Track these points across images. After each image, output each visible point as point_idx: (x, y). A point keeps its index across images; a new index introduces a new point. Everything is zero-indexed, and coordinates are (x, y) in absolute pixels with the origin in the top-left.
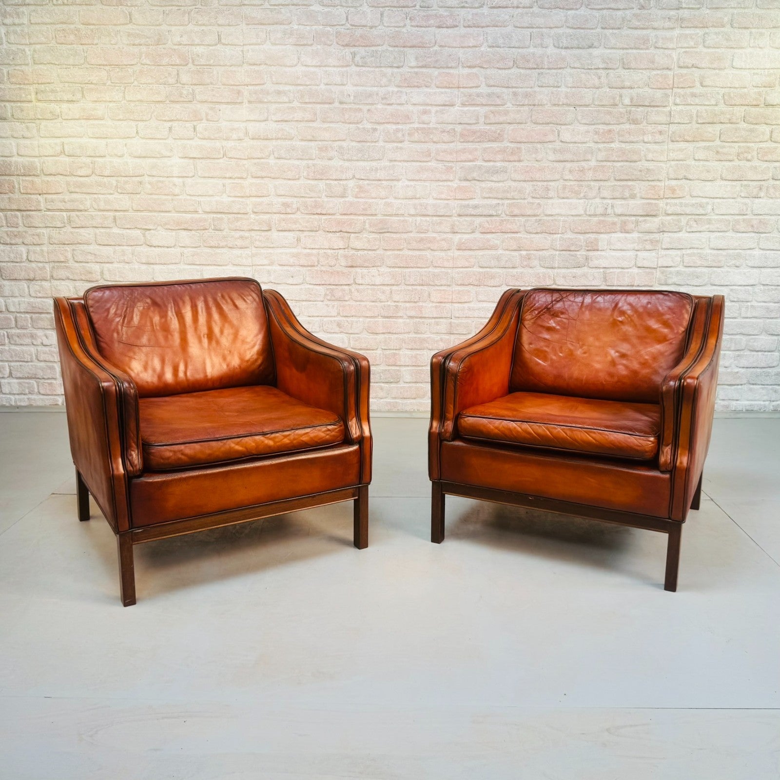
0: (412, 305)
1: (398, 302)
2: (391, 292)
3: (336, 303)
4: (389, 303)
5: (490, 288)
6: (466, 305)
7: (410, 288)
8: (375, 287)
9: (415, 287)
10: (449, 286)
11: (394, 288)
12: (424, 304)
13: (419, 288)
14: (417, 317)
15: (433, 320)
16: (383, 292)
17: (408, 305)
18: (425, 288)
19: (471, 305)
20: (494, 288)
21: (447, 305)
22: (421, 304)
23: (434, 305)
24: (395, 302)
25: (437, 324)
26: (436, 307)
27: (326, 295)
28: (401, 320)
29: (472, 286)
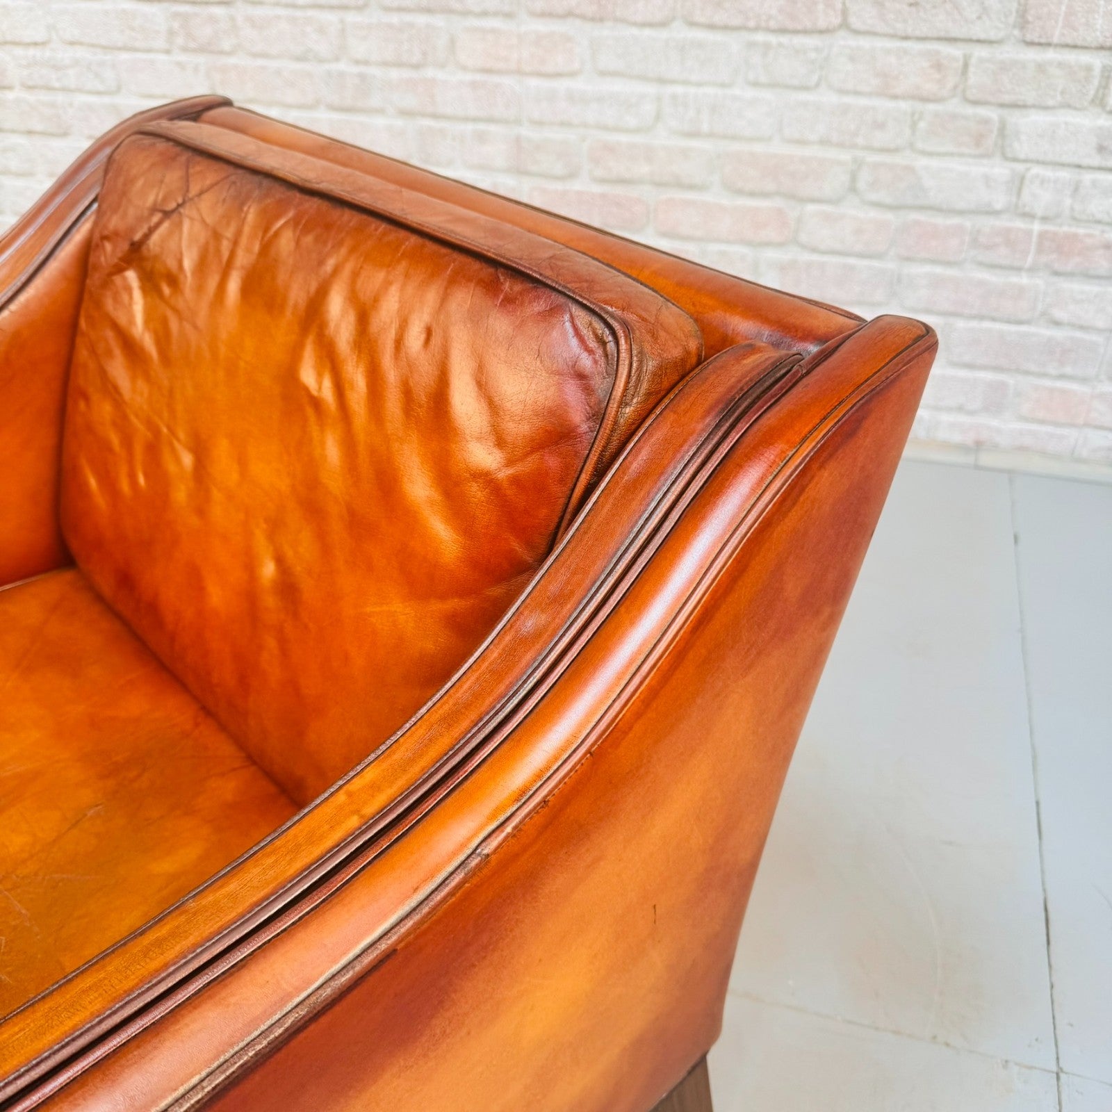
0: (406, 74)
1: (366, 63)
2: (343, 31)
3: (201, 59)
4: (342, 66)
5: (635, 31)
6: (562, 85)
7: (395, 19)
8: (299, 13)
9: (408, 18)
10: (509, 16)
11: (351, 17)
12: (440, 75)
13: (421, 20)
14: (424, 115)
15: (470, 127)
16: (321, 30)
17: (394, 74)
18: (439, 21)
19: (578, 84)
20: (647, 32)
21: (507, 81)
22: (430, 73)
23: (469, 77)
24: (357, 62)
25: (481, 138)
26: (474, 85)
27: (171, 33)
28: (380, 121)
29: (578, 22)
